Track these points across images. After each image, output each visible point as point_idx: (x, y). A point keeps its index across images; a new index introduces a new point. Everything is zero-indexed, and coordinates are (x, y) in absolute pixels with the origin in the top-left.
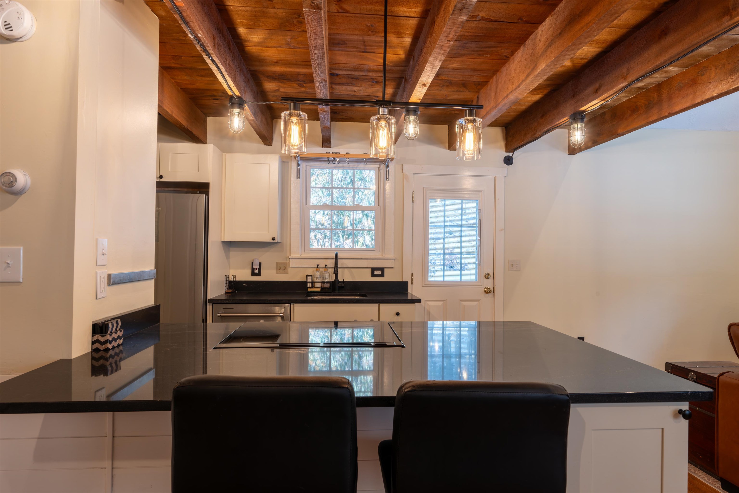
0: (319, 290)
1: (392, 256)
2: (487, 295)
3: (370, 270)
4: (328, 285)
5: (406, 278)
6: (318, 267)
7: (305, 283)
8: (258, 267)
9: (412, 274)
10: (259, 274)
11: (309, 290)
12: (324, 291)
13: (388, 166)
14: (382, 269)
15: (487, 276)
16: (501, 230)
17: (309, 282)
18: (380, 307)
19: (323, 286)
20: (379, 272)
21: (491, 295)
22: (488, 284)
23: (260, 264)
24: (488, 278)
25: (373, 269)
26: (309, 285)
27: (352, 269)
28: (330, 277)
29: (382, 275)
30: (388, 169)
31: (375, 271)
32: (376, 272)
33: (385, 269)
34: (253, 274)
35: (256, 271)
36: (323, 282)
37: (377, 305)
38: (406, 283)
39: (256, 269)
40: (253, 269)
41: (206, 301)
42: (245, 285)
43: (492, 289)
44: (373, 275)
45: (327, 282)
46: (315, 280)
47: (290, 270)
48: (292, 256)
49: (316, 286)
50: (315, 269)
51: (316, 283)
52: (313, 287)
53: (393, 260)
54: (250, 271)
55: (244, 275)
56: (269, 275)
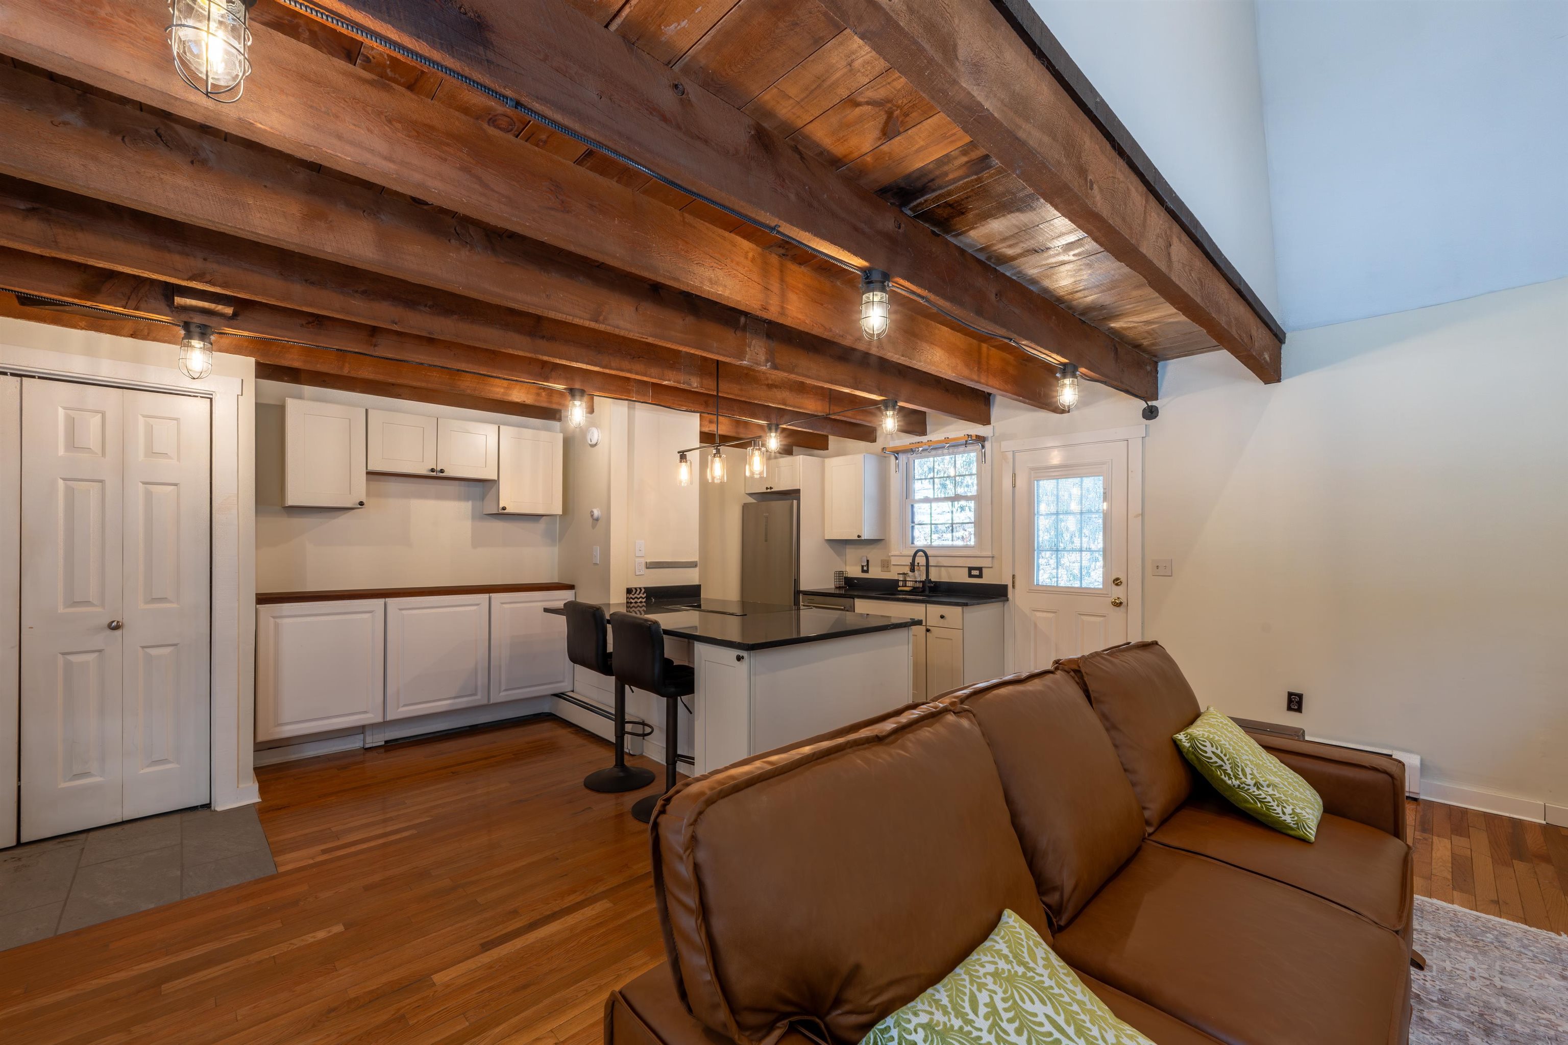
0: (909, 589)
1: (989, 554)
2: (1118, 609)
3: (967, 569)
4: (918, 585)
5: (1006, 580)
7: (898, 581)
8: (865, 564)
9: (1014, 576)
10: (867, 571)
11: (899, 589)
12: (914, 591)
13: (983, 447)
14: (980, 569)
15: (1117, 582)
16: (1137, 516)
17: (901, 581)
18: (928, 608)
19: (915, 586)
20: (977, 573)
21: (1122, 609)
22: (1118, 592)
23: (868, 561)
24: (1117, 585)
25: (970, 569)
26: (901, 584)
27: (949, 568)
28: (920, 576)
29: (980, 576)
30: (983, 450)
31: (972, 571)
32: (974, 572)
33: (983, 569)
34: (863, 571)
35: (865, 568)
36: (916, 582)
37: (924, 606)
38: (1005, 587)
39: (865, 566)
40: (863, 567)
41: (798, 592)
42: (857, 581)
43: (1123, 600)
44: (970, 576)
45: (919, 582)
46: (908, 579)
47: (892, 568)
48: (893, 553)
49: (907, 585)
51: (907, 582)
52: (903, 585)
53: (990, 559)
54: (860, 568)
55: (854, 571)
56: (875, 573)
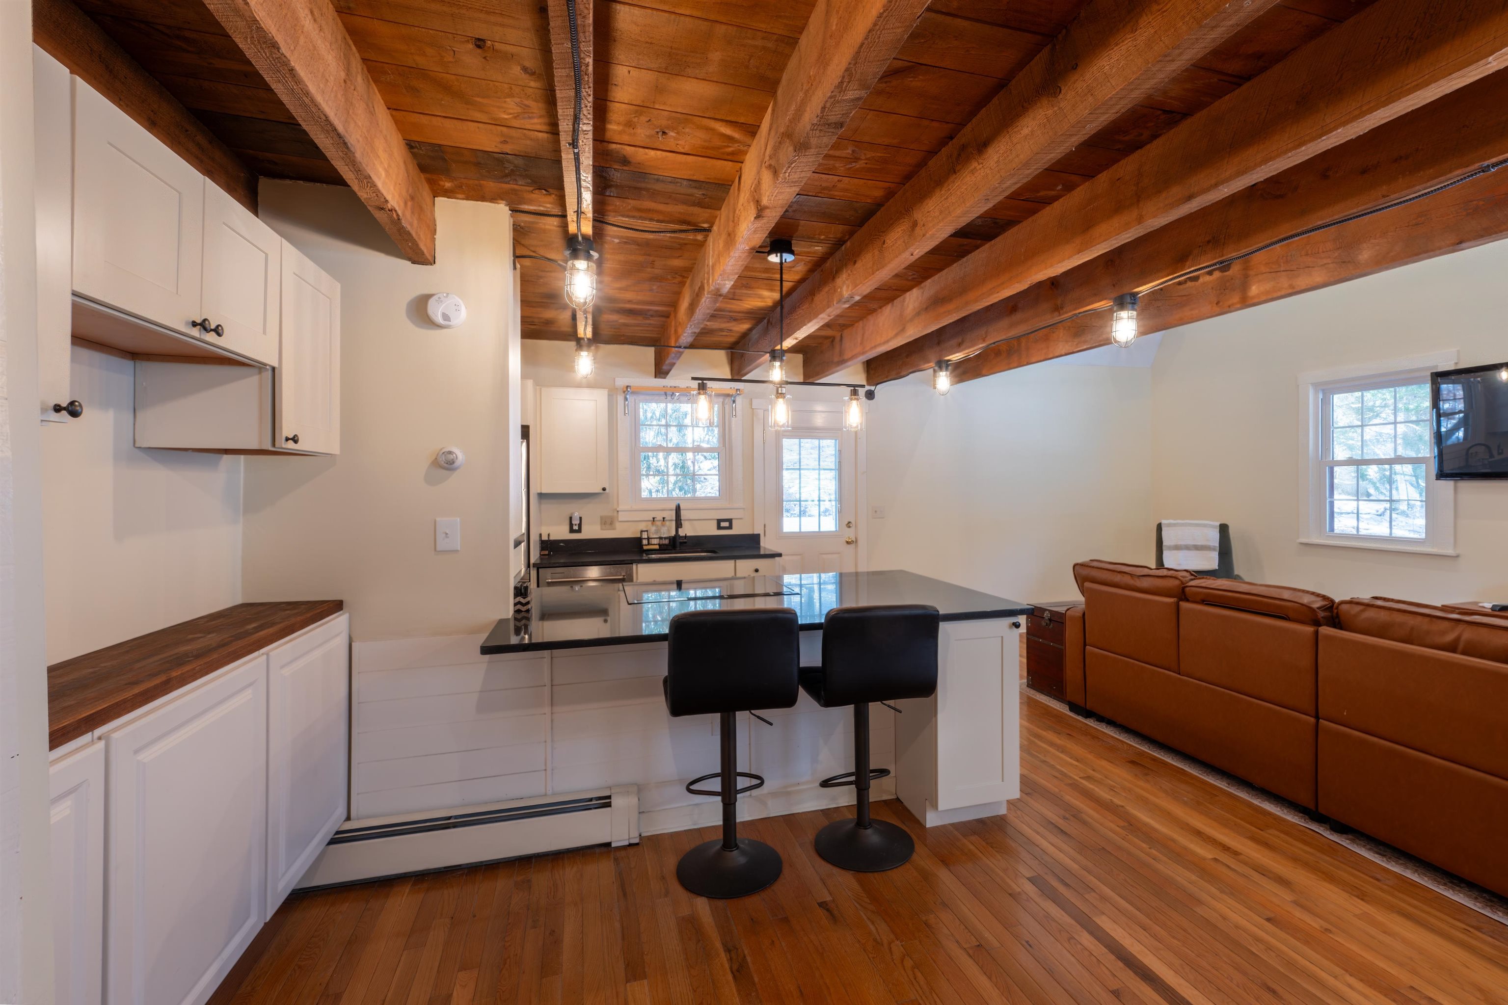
0: (657, 547)
1: (741, 505)
2: (849, 546)
3: (716, 521)
4: (667, 542)
5: (758, 530)
6: (654, 521)
7: (640, 539)
8: (578, 522)
9: (765, 525)
10: (579, 531)
11: (645, 548)
12: (662, 549)
13: (733, 402)
14: (730, 521)
15: (849, 525)
16: (864, 471)
17: (645, 539)
18: (737, 564)
19: (661, 543)
20: (726, 524)
21: (853, 546)
22: (850, 534)
23: (581, 518)
24: (850, 527)
25: (719, 521)
26: (645, 542)
27: (694, 522)
28: (669, 530)
29: (730, 527)
30: (734, 406)
31: (721, 523)
32: (723, 524)
33: (733, 520)
34: (572, 531)
35: (576, 528)
36: (661, 538)
37: (732, 562)
38: (759, 535)
39: (576, 525)
40: (571, 525)
42: (562, 544)
43: (854, 540)
44: (719, 527)
45: (665, 538)
46: (651, 536)
47: (617, 525)
48: (621, 508)
49: (653, 543)
50: (650, 523)
51: (653, 540)
52: (649, 544)
53: (742, 510)
54: (567, 528)
55: (560, 532)
56: (592, 531)
